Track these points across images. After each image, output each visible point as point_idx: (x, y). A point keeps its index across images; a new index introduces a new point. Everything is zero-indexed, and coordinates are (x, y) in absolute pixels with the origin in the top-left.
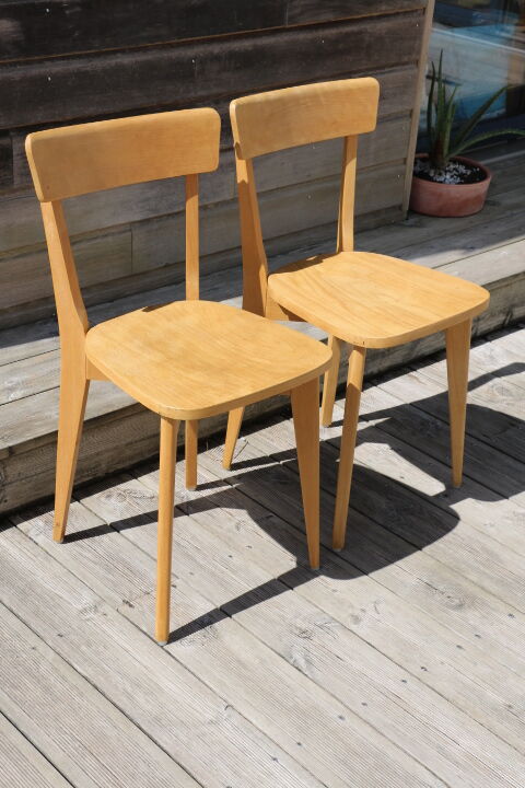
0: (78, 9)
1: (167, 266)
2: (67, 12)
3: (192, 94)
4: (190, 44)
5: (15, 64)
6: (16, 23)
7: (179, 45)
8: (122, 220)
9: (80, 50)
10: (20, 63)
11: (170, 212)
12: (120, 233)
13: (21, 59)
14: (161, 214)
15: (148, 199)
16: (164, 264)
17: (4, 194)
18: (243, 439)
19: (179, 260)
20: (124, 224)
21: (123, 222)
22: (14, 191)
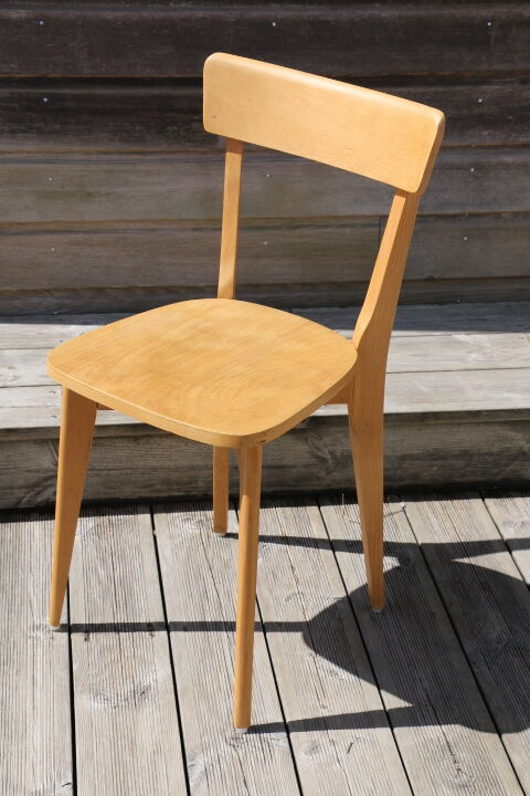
1: (430, 279)
3: (484, 67)
7: (470, 1)
8: (365, 210)
11: (438, 212)
12: (365, 226)
14: (425, 212)
16: (426, 276)
17: (205, 153)
18: (402, 504)
19: (447, 276)
20: (370, 216)
21: (372, 213)
22: (219, 151)
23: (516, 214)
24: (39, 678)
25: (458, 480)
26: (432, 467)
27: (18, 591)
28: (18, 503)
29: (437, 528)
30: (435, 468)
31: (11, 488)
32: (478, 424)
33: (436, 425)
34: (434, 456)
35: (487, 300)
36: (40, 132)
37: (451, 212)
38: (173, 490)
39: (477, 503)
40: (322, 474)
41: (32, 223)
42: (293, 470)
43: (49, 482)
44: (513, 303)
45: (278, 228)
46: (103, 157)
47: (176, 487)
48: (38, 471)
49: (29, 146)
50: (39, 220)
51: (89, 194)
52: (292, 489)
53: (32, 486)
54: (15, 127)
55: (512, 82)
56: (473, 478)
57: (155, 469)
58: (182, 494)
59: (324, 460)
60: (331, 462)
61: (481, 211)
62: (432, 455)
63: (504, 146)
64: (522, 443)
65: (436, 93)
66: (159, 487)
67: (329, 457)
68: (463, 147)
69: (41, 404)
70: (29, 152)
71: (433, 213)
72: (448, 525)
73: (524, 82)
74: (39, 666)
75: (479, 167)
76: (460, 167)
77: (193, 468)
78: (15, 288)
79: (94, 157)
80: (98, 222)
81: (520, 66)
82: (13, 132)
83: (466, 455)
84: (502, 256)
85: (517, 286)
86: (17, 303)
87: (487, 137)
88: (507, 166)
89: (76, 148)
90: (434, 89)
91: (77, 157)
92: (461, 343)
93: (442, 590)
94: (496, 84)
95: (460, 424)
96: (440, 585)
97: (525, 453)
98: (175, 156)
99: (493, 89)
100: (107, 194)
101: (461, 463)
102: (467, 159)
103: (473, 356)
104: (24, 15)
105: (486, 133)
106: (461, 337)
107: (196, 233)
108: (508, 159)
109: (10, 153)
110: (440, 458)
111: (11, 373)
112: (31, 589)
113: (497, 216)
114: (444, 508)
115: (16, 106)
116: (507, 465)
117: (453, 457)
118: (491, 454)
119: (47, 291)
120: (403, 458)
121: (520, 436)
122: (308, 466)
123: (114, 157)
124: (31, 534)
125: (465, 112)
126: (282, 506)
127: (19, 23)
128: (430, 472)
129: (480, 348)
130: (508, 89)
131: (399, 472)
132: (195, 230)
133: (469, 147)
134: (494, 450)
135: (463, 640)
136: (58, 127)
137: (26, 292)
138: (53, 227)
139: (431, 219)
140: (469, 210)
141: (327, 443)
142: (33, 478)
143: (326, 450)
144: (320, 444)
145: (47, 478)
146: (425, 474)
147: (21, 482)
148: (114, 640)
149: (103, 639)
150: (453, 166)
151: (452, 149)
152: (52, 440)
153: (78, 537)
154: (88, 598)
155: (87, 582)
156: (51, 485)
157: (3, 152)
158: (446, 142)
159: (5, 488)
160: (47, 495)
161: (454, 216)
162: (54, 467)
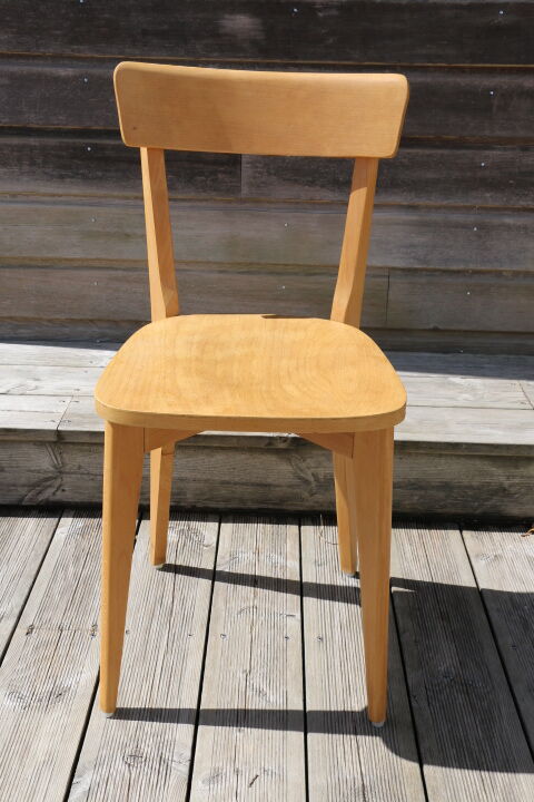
0: (334, 12)
1: (435, 330)
2: (321, 14)
3: (487, 133)
4: (491, 71)
6: (257, 21)
7: (473, 71)
8: (375, 261)
9: (334, 60)
11: (443, 267)
12: (376, 276)
13: (259, 60)
14: (431, 267)
15: (412, 246)
16: (431, 326)
17: (230, 202)
19: (452, 328)
20: (381, 268)
21: (379, 265)
22: (243, 201)
23: (516, 274)
25: (440, 511)
26: (412, 495)
28: (22, 500)
29: (409, 555)
30: (416, 498)
31: (14, 485)
32: (459, 456)
33: (417, 454)
34: (416, 485)
35: (488, 351)
36: (85, 178)
37: (454, 267)
39: (454, 534)
40: (306, 495)
41: (79, 260)
42: (277, 489)
43: (48, 483)
44: (511, 357)
45: (296, 274)
46: (139, 202)
48: (39, 472)
49: (75, 189)
50: (84, 256)
51: (128, 236)
52: (276, 507)
53: (34, 486)
54: (63, 173)
55: (513, 149)
56: (453, 510)
58: (172, 504)
59: (306, 482)
60: (314, 484)
61: (483, 268)
62: (413, 484)
63: (506, 209)
64: (502, 479)
65: (442, 155)
67: (312, 479)
68: (465, 207)
69: (46, 409)
70: (75, 196)
71: (437, 267)
72: (421, 553)
73: (525, 149)
75: (482, 227)
76: (465, 226)
77: (181, 480)
78: (63, 317)
79: (131, 202)
80: (135, 261)
81: (522, 133)
82: (62, 177)
83: (446, 486)
84: (503, 312)
85: (516, 341)
86: (67, 330)
87: (489, 198)
88: (509, 228)
89: (116, 193)
90: (440, 152)
91: (117, 201)
92: (454, 384)
93: (399, 616)
94: (499, 149)
95: (441, 455)
97: (505, 490)
98: (204, 204)
99: (495, 154)
101: (442, 494)
102: (471, 218)
103: (465, 396)
104: (71, 73)
105: (488, 195)
106: (457, 379)
107: (221, 275)
108: (508, 220)
109: (61, 196)
110: (421, 488)
111: (34, 384)
113: (499, 274)
114: (420, 537)
115: (64, 153)
116: (487, 500)
117: (433, 487)
118: (471, 487)
119: (91, 321)
121: (500, 471)
122: (289, 486)
124: (24, 529)
125: (469, 174)
126: (264, 522)
127: (66, 81)
128: (412, 501)
129: (473, 389)
130: (509, 154)
132: (221, 272)
133: (472, 208)
134: (475, 483)
135: (408, 669)
136: (100, 174)
137: (73, 321)
138: (97, 264)
139: (437, 273)
140: (472, 266)
141: (310, 466)
142: (34, 478)
143: (309, 472)
144: (303, 465)
145: (47, 479)
146: (407, 502)
147: (23, 481)
148: (54, 635)
149: (44, 635)
150: (457, 225)
151: (456, 209)
152: (49, 442)
153: (64, 536)
154: (48, 594)
155: (54, 579)
156: (50, 486)
157: (54, 195)
158: (451, 202)
159: (9, 485)
160: (47, 495)
161: (458, 272)
162: (52, 469)
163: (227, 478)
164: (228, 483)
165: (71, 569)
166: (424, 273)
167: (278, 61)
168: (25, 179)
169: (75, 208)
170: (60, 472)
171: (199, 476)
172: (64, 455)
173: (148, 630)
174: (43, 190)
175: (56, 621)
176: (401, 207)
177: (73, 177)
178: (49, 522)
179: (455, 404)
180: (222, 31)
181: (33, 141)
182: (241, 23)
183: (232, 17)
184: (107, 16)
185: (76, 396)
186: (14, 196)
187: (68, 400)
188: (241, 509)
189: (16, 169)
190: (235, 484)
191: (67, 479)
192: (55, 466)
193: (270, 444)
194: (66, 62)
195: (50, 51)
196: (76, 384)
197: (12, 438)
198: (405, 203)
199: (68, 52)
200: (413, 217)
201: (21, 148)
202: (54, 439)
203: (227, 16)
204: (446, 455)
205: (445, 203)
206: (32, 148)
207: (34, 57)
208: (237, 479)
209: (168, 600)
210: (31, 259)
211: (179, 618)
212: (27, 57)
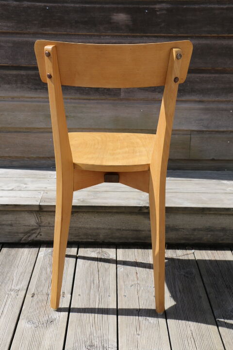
0: (164, 12)
1: (213, 160)
2: (158, 13)
5: (127, 36)
6: (129, 16)
7: (229, 38)
8: (184, 128)
9: (164, 33)
10: (129, 36)
11: (216, 130)
12: (184, 135)
13: (130, 34)
14: (210, 130)
15: (201, 120)
16: (211, 158)
17: (115, 100)
18: (193, 251)
19: (220, 159)
20: (187, 130)
21: (186, 129)
22: (121, 100)
24: (5, 311)
25: (221, 242)
26: (208, 234)
27: (8, 275)
28: (21, 240)
30: (209, 236)
31: (17, 233)
32: (229, 215)
33: (209, 214)
34: (209, 230)
37: (222, 129)
38: (89, 238)
39: (228, 253)
41: (43, 128)
42: (143, 232)
43: (34, 231)
46: (72, 101)
47: (90, 237)
48: (29, 226)
50: (45, 127)
52: (143, 241)
53: (27, 233)
54: (37, 87)
56: (227, 242)
57: (80, 228)
58: (93, 240)
62: (208, 229)
65: (215, 77)
66: (83, 237)
68: (226, 101)
69: (32, 196)
70: (42, 98)
71: (214, 130)
74: (7, 306)
76: (226, 110)
77: (98, 229)
78: (35, 156)
79: (69, 101)
82: (36, 89)
83: (223, 230)
86: (36, 162)
90: (214, 75)
92: (224, 184)
93: (207, 287)
95: (221, 214)
96: (206, 285)
98: (103, 101)
100: (74, 117)
101: (222, 234)
102: (229, 106)
103: (230, 188)
106: (225, 182)
109: (35, 98)
110: (212, 231)
111: (25, 186)
112: (15, 274)
114: (212, 253)
117: (217, 230)
119: (49, 158)
120: (194, 230)
123: (77, 101)
124: (23, 253)
125: (228, 86)
126: (137, 248)
128: (207, 237)
131: (192, 236)
133: (230, 101)
135: (214, 309)
137: (39, 158)
138: (51, 130)
139: (213, 133)
140: (230, 129)
142: (27, 229)
145: (33, 230)
146: (205, 238)
147: (22, 231)
148: (45, 297)
149: (40, 297)
150: (223, 110)
151: (222, 102)
152: (35, 211)
153: (43, 255)
154: (39, 280)
155: (41, 273)
156: (34, 233)
157: (32, 98)
158: (219, 99)
159: (14, 233)
160: (33, 237)
161: (223, 132)
162: (36, 224)
163: (119, 228)
164: (120, 230)
165: (49, 270)
166: (207, 132)
167: (138, 34)
168: (18, 90)
169: (42, 104)
170: (40, 225)
171: (106, 226)
172: (42, 218)
173: (89, 294)
174: (27, 95)
175: (45, 291)
176: (195, 101)
177: (41, 89)
178: (35, 250)
179: (225, 192)
180: (112, 21)
181: (23, 72)
182: (121, 17)
183: (117, 14)
184: (59, 14)
185: (46, 191)
186: (13, 98)
187: (42, 192)
188: (126, 242)
189: (14, 86)
190: (123, 230)
191: (43, 229)
192: (37, 223)
193: (140, 210)
194: (39, 36)
195: (32, 31)
196: (45, 185)
197: (17, 209)
198: (198, 100)
199: (40, 31)
200: (201, 106)
201: (17, 76)
202: (37, 209)
203: (115, 14)
204: (223, 214)
205: (217, 99)
206: (22, 76)
207: (24, 34)
208: (124, 228)
209: (96, 281)
210: (20, 128)
211: (103, 289)
212: (21, 34)
